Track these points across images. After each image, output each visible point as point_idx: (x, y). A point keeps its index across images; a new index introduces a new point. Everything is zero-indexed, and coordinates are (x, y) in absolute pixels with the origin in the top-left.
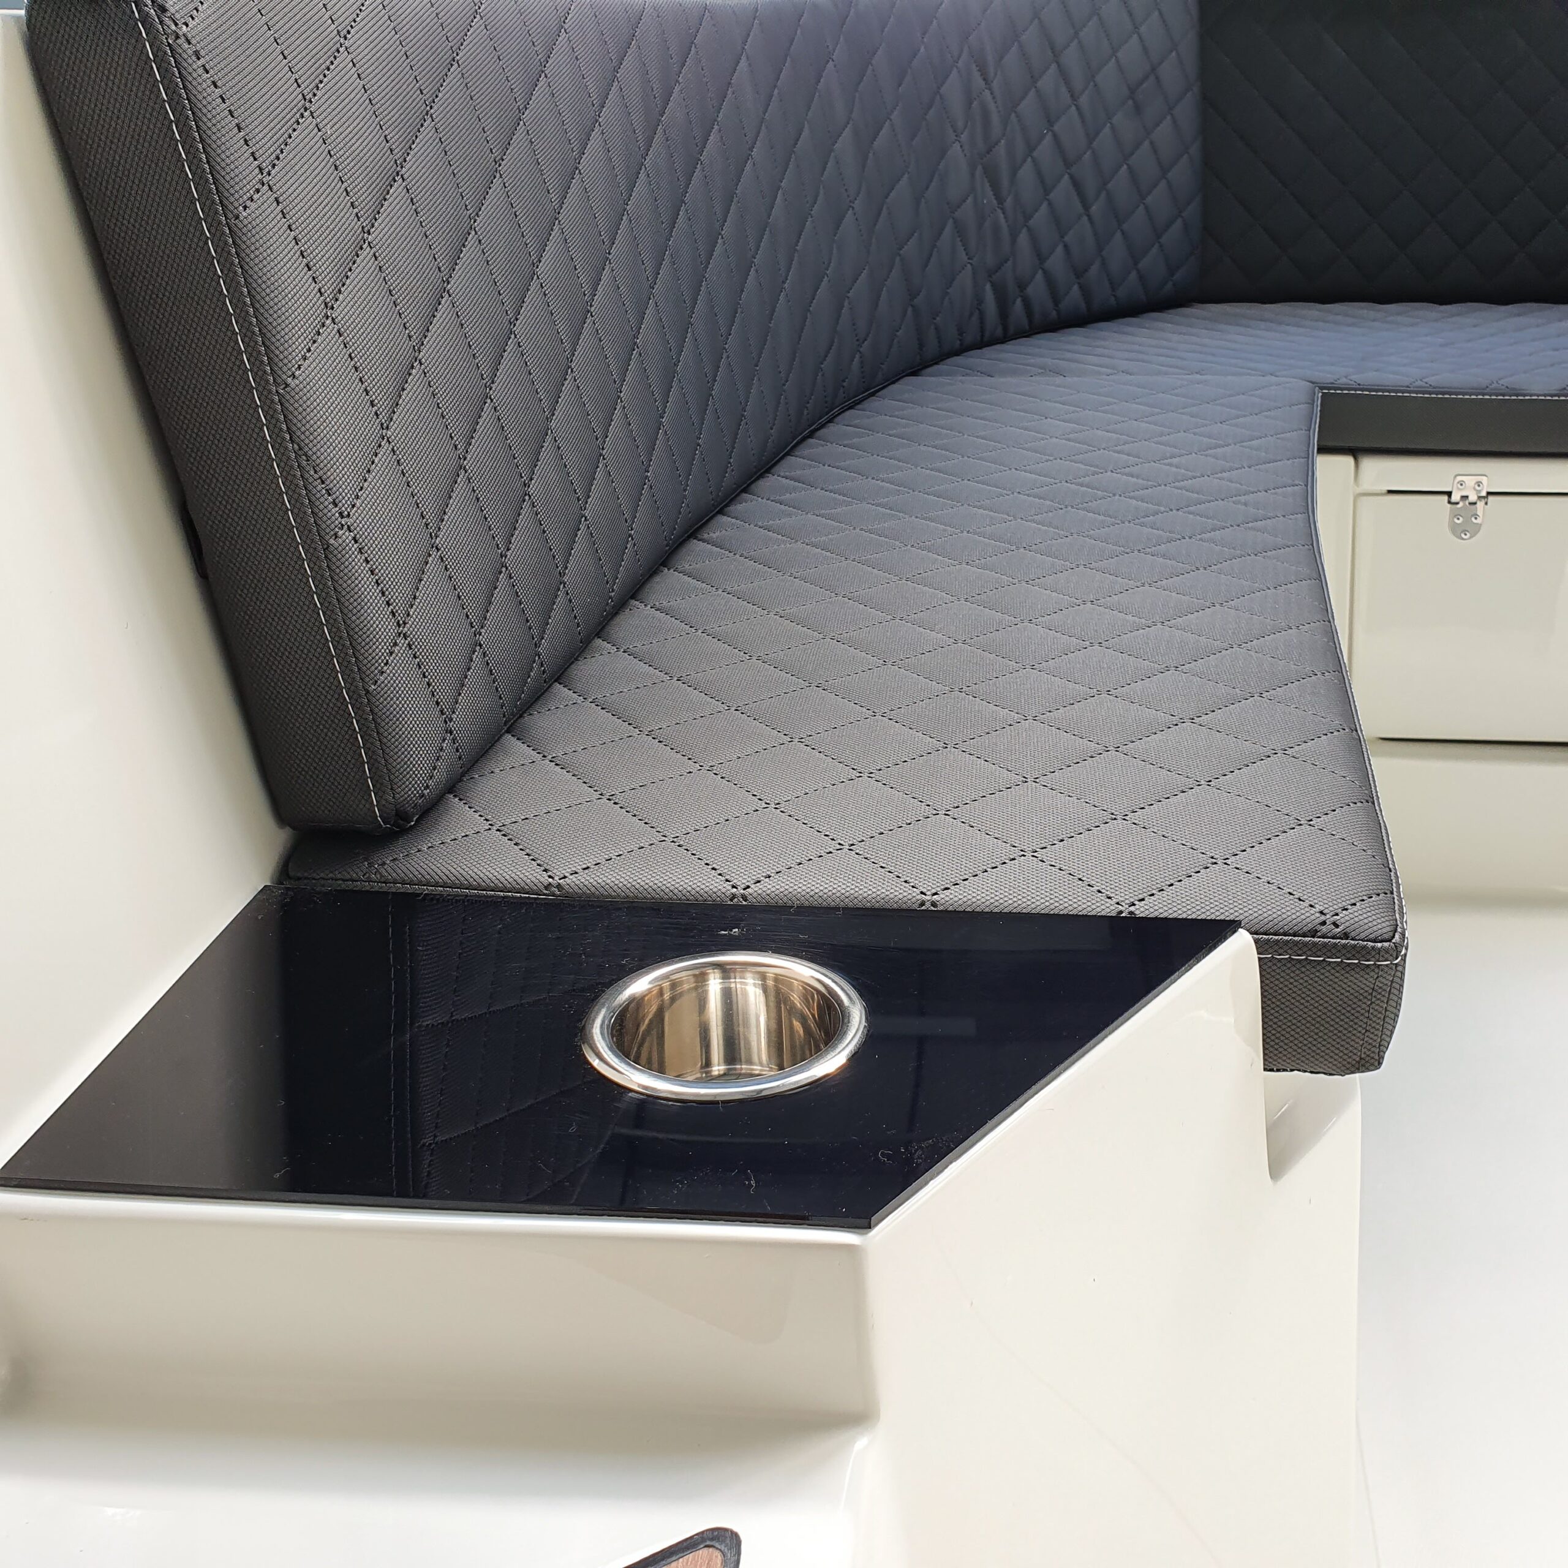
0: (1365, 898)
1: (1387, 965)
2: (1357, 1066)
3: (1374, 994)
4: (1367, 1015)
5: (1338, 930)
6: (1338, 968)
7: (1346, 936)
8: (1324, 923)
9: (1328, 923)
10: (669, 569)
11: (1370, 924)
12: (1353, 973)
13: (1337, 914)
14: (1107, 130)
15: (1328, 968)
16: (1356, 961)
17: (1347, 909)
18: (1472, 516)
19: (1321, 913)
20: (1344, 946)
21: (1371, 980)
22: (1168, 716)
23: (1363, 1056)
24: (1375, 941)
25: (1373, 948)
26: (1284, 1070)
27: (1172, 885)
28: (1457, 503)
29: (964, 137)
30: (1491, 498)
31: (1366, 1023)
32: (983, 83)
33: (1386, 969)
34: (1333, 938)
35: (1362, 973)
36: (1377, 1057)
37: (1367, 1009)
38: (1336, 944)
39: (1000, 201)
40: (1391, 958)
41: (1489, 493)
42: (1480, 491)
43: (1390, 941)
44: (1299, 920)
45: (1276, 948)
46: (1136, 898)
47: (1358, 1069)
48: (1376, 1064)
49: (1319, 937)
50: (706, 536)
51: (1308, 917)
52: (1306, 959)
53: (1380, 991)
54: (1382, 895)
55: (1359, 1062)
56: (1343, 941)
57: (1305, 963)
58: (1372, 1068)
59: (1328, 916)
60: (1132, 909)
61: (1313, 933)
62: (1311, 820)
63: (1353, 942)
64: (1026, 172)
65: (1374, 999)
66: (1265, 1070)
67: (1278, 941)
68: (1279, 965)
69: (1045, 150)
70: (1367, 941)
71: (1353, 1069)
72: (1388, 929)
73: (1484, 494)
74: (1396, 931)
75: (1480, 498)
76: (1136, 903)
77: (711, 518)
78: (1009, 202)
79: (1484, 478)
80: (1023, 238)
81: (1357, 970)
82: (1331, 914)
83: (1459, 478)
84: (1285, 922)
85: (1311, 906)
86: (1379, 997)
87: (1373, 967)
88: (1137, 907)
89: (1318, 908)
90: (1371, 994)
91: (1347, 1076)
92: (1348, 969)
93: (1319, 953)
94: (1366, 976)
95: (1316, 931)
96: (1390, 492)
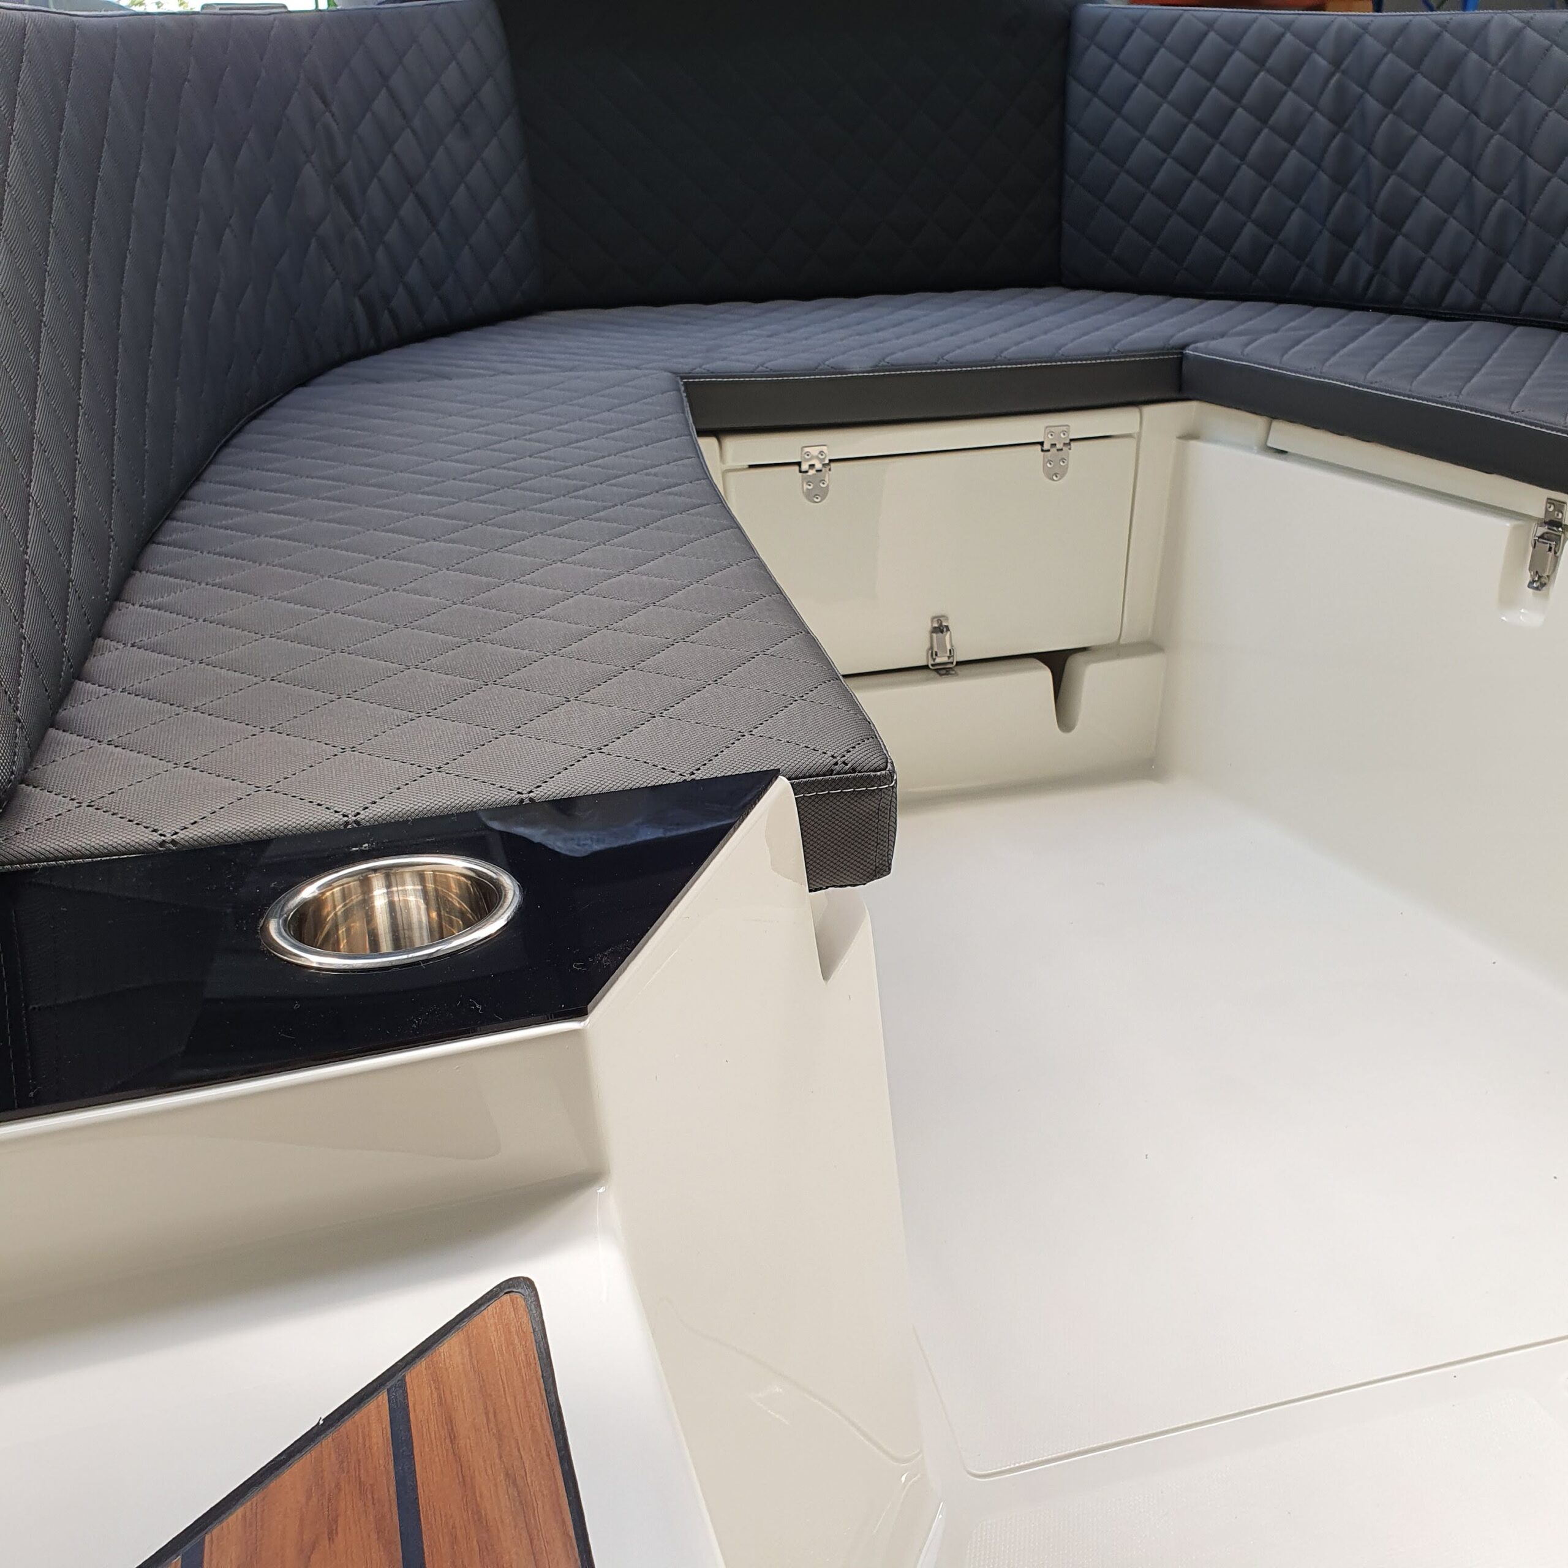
0: (860, 742)
1: (886, 788)
2: (874, 873)
3: (880, 813)
4: (876, 831)
5: (848, 767)
6: (852, 796)
7: (854, 770)
8: (836, 764)
9: (839, 763)
10: (140, 571)
11: (869, 760)
12: (863, 798)
13: (844, 756)
14: (441, 150)
15: (846, 797)
16: (865, 789)
17: (850, 752)
18: (820, 481)
19: (833, 756)
20: (854, 778)
21: (876, 801)
22: (664, 640)
23: (877, 865)
24: (875, 771)
25: (875, 776)
26: (821, 889)
27: (717, 755)
28: (807, 472)
29: (314, 157)
30: (833, 465)
31: (877, 838)
32: (322, 106)
33: (886, 791)
34: (845, 773)
35: (870, 797)
36: (887, 865)
37: (876, 826)
38: (848, 778)
39: (356, 219)
40: (888, 782)
41: (831, 461)
42: (824, 459)
43: (885, 769)
44: (818, 764)
45: (806, 788)
46: (694, 768)
47: (876, 876)
48: (887, 870)
49: (835, 775)
50: (163, 540)
51: (826, 761)
52: (829, 793)
53: (883, 809)
54: (871, 740)
55: (875, 871)
56: (853, 775)
57: (828, 796)
58: (885, 873)
59: (838, 758)
60: (693, 777)
61: (831, 772)
62: (802, 696)
63: (860, 774)
64: (374, 190)
65: (880, 817)
66: (810, 891)
67: (806, 782)
68: (810, 801)
69: (387, 169)
70: (870, 771)
71: (871, 877)
72: (882, 761)
73: (827, 461)
74: (887, 762)
75: (824, 465)
76: (695, 772)
77: (161, 525)
78: (363, 221)
79: (825, 447)
80: (380, 253)
81: (866, 795)
82: (841, 756)
83: (807, 449)
84: (808, 767)
85: (824, 753)
86: (883, 815)
87: (877, 791)
88: (697, 774)
89: (829, 754)
90: (878, 813)
91: (868, 884)
92: (859, 796)
93: (837, 787)
94: (873, 799)
95: (832, 771)
96: (751, 467)
